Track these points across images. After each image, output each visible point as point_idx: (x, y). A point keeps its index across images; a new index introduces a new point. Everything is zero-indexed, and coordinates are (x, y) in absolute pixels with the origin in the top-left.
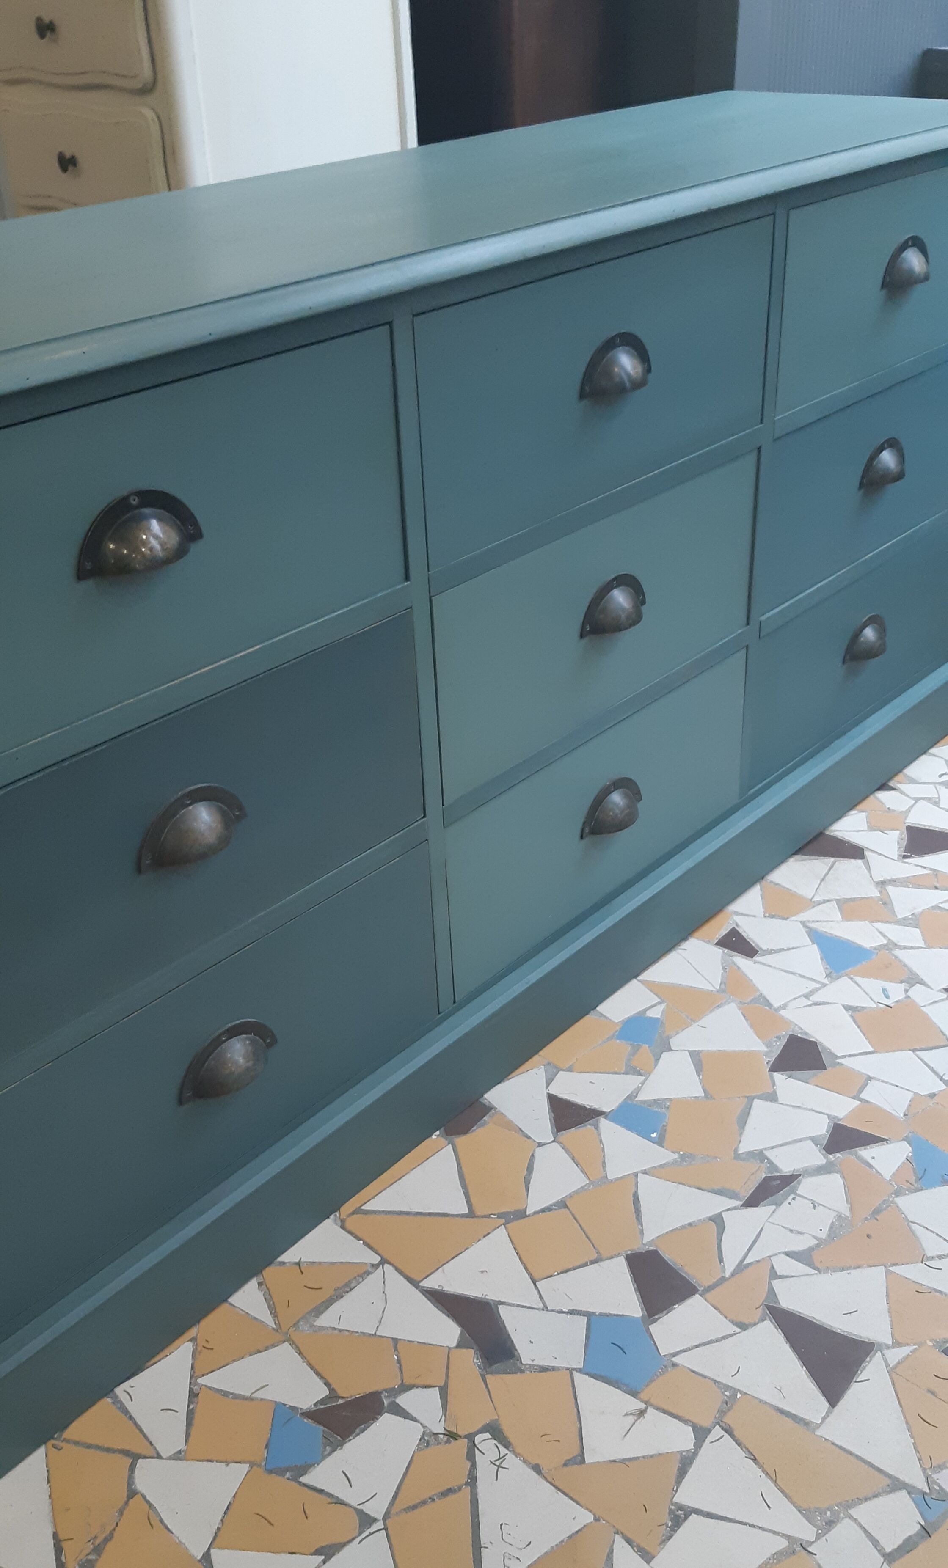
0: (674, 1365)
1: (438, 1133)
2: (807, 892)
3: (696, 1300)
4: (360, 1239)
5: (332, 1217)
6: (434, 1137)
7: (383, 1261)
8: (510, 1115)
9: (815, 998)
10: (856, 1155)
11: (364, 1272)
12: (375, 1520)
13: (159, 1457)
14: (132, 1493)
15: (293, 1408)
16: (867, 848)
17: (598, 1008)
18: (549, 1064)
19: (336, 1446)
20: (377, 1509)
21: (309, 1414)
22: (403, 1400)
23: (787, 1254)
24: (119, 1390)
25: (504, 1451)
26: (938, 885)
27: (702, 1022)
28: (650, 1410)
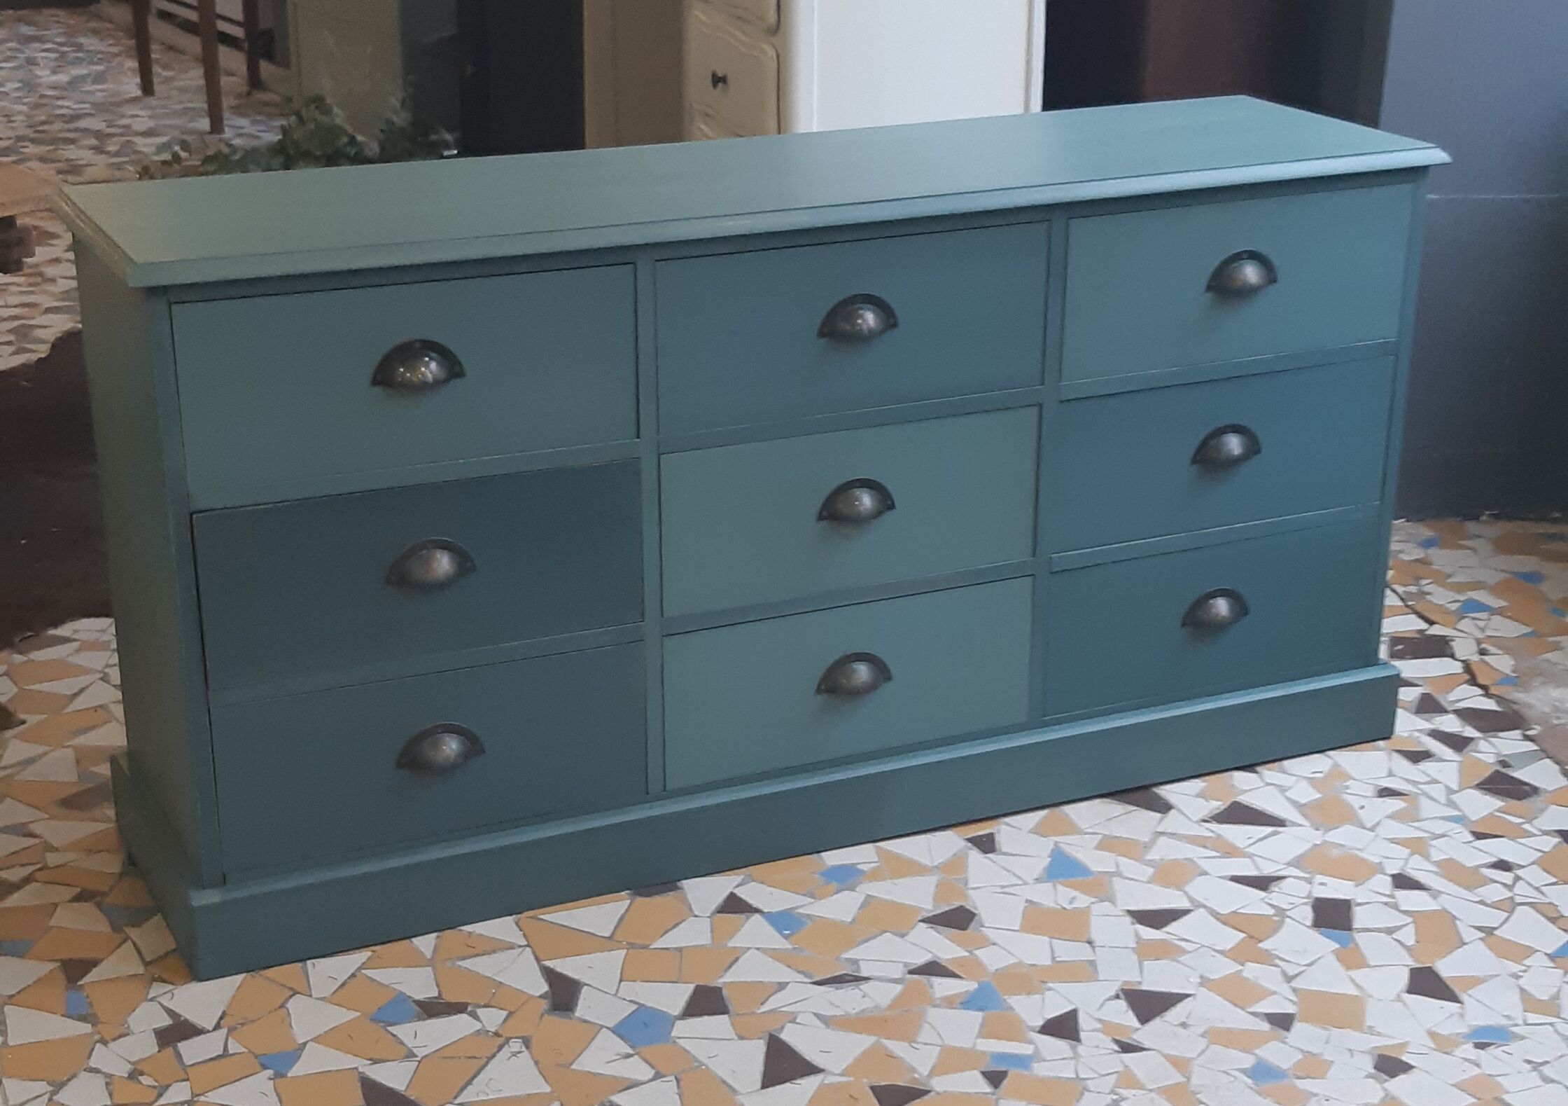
0: (675, 1042)
1: (627, 892)
2: (1083, 825)
3: (726, 1017)
4: (521, 930)
5: (514, 916)
6: (623, 893)
7: (528, 946)
8: (690, 897)
9: (1007, 890)
10: (929, 981)
11: (511, 947)
12: (416, 1056)
13: (311, 996)
14: (282, 1006)
15: (409, 997)
16: (1177, 808)
17: (823, 854)
18: (749, 875)
19: (420, 1019)
20: (421, 1053)
21: (415, 1002)
22: (480, 1011)
23: (815, 1014)
24: (309, 962)
25: (524, 1048)
26: (1206, 845)
27: (896, 881)
28: (635, 1056)
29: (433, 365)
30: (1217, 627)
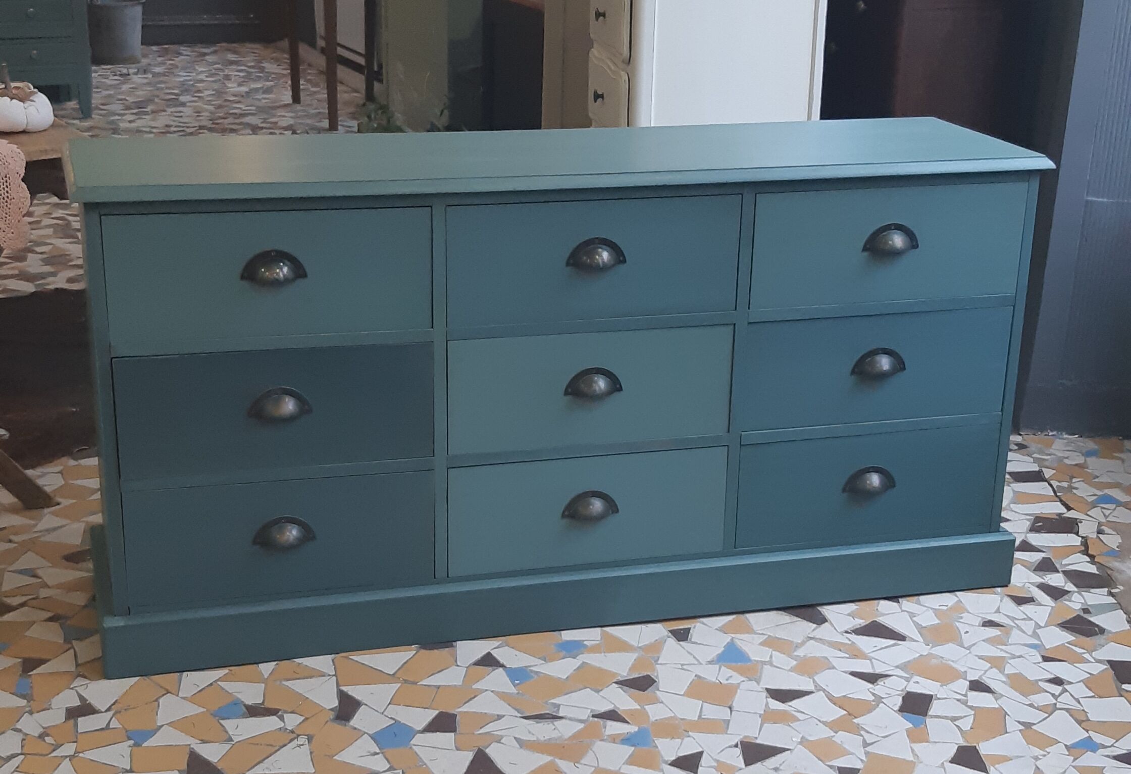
0: (411, 748)
1: (416, 646)
2: (757, 628)
3: (453, 734)
4: (334, 665)
5: (333, 656)
6: (413, 646)
7: (335, 675)
8: (459, 653)
9: (685, 667)
10: (604, 723)
11: (324, 675)
12: (233, 741)
13: (178, 696)
14: (157, 700)
15: (242, 702)
16: (830, 622)
17: (563, 632)
19: (245, 717)
20: (237, 739)
21: (245, 706)
22: (286, 716)
23: (516, 738)
24: (185, 673)
25: (307, 742)
26: (842, 649)
27: (608, 655)
28: (381, 755)
29: (285, 269)
30: (871, 495)
